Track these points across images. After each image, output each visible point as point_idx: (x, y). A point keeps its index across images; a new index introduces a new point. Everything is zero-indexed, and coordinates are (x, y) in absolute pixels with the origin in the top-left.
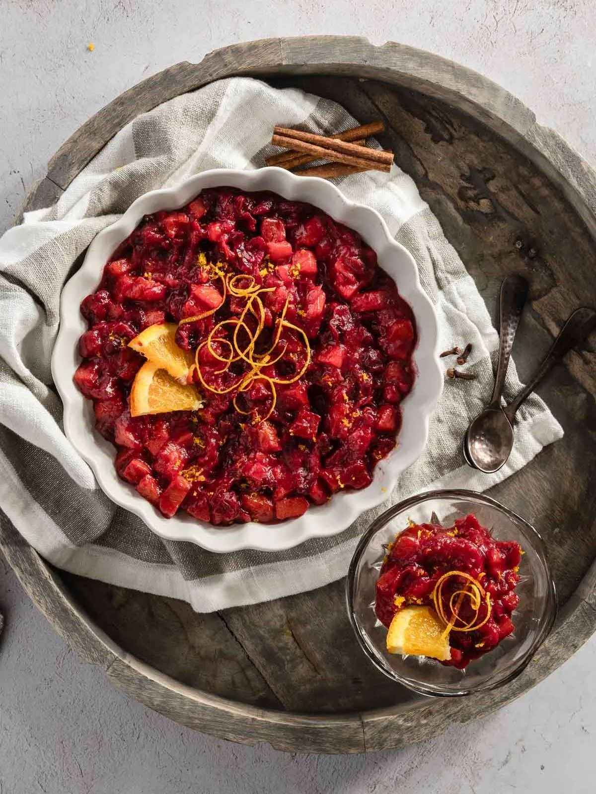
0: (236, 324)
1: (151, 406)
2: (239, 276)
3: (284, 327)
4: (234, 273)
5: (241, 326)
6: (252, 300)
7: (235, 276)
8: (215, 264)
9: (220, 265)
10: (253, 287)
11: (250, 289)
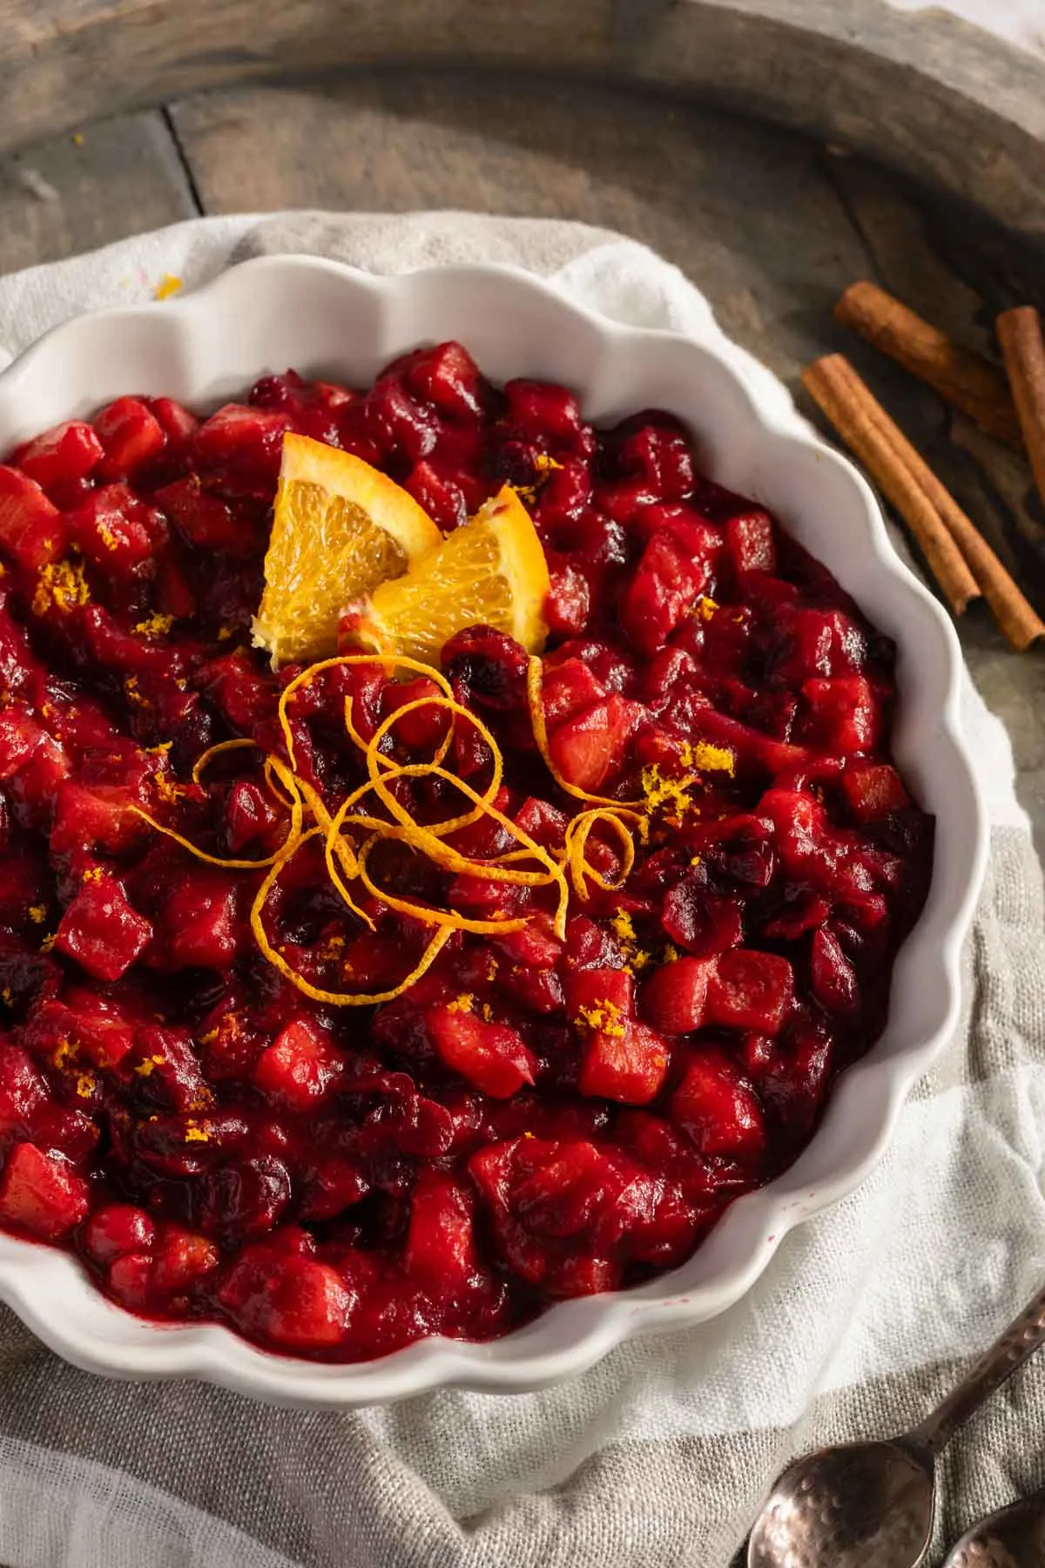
0: (482, 791)
1: (298, 483)
2: (631, 851)
3: (436, 928)
4: (644, 841)
5: (472, 806)
6: (549, 862)
7: (637, 836)
8: (692, 790)
9: (684, 802)
10: (586, 876)
11: (582, 866)
